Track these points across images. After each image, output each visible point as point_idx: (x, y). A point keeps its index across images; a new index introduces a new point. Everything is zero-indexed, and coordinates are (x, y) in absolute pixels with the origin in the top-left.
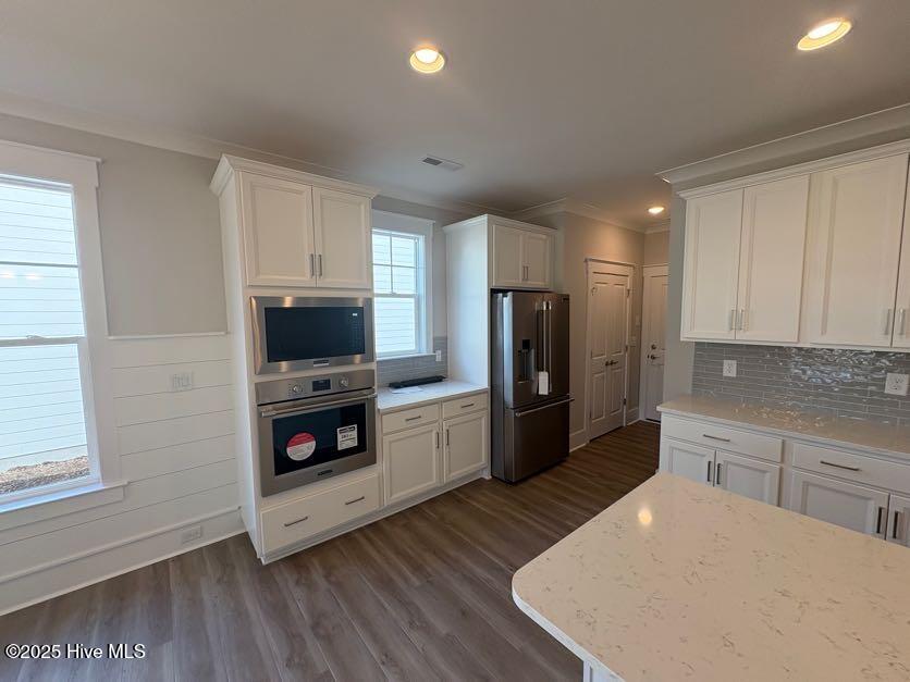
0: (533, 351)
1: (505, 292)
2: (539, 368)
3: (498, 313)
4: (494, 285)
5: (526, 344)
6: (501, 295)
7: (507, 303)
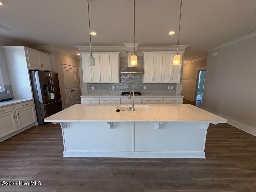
0: (48, 88)
1: (35, 71)
2: (50, 92)
3: (33, 77)
4: (30, 69)
5: (45, 86)
6: (33, 72)
7: (36, 74)
